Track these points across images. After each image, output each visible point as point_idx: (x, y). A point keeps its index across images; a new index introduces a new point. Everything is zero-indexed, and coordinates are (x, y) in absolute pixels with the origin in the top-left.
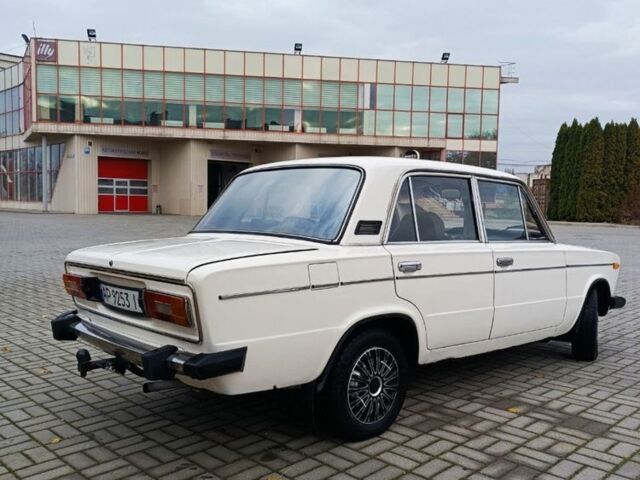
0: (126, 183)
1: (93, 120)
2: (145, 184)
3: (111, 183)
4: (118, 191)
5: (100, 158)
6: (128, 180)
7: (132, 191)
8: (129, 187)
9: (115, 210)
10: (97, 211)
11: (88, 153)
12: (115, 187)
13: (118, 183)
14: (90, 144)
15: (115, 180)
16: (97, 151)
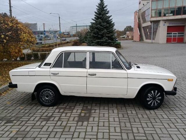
0: (176, 34)
1: (166, 15)
2: (183, 33)
3: (171, 34)
4: (173, 36)
5: (168, 26)
6: (177, 33)
7: (178, 36)
8: (177, 35)
9: (172, 42)
10: (166, 43)
11: (164, 25)
12: (172, 35)
13: (173, 34)
14: (165, 22)
15: (173, 33)
16: (167, 24)
